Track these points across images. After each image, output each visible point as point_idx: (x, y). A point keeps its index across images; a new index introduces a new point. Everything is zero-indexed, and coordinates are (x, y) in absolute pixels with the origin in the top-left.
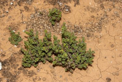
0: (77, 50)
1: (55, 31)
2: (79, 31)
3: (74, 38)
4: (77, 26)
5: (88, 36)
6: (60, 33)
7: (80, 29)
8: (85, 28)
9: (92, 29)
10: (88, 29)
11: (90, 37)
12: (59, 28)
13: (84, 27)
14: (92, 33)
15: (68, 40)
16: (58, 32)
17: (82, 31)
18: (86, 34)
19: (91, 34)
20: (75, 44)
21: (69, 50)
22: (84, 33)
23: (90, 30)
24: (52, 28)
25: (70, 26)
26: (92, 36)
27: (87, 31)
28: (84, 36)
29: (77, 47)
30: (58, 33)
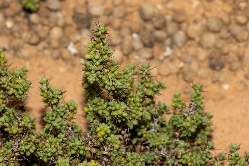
0: (164, 152)
1: (41, 40)
2: (168, 42)
3: (150, 93)
4: (153, 15)
5: (212, 67)
6: (65, 54)
7: (171, 28)
8: (196, 22)
9: (236, 29)
10: (214, 25)
11: (225, 70)
12: (61, 22)
13: (191, 20)
14: (234, 47)
15: (120, 109)
16: (55, 44)
17: (180, 37)
18: (203, 54)
19: (233, 56)
20: (155, 124)
21: (125, 156)
22: (192, 50)
23: (224, 33)
24: (26, 27)
25: (118, 12)
26: (236, 65)
27: (210, 39)
28: (194, 65)
29: (164, 138)
30: (56, 53)
